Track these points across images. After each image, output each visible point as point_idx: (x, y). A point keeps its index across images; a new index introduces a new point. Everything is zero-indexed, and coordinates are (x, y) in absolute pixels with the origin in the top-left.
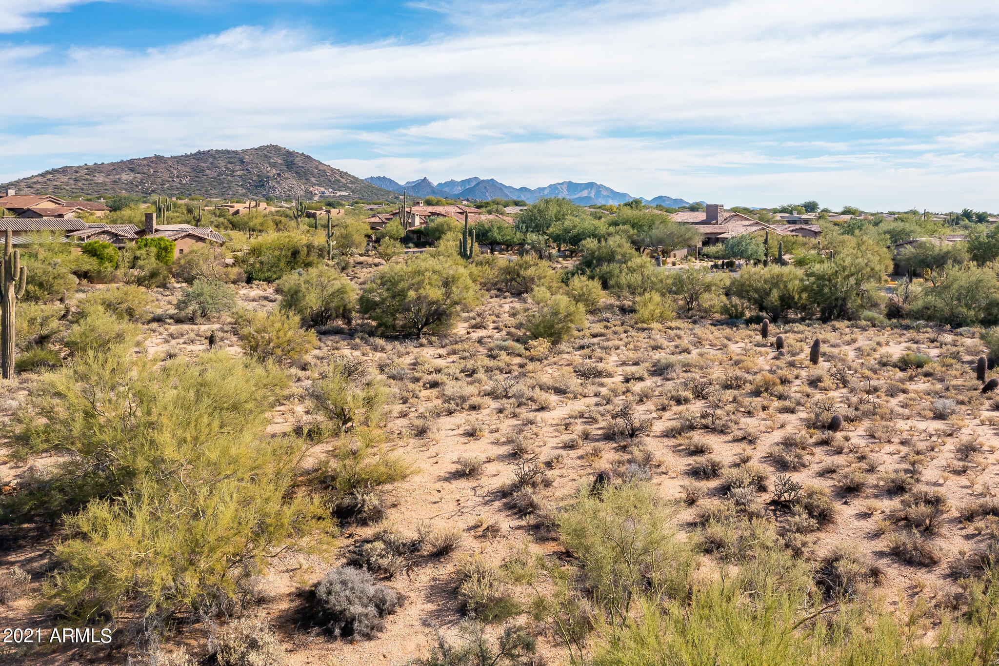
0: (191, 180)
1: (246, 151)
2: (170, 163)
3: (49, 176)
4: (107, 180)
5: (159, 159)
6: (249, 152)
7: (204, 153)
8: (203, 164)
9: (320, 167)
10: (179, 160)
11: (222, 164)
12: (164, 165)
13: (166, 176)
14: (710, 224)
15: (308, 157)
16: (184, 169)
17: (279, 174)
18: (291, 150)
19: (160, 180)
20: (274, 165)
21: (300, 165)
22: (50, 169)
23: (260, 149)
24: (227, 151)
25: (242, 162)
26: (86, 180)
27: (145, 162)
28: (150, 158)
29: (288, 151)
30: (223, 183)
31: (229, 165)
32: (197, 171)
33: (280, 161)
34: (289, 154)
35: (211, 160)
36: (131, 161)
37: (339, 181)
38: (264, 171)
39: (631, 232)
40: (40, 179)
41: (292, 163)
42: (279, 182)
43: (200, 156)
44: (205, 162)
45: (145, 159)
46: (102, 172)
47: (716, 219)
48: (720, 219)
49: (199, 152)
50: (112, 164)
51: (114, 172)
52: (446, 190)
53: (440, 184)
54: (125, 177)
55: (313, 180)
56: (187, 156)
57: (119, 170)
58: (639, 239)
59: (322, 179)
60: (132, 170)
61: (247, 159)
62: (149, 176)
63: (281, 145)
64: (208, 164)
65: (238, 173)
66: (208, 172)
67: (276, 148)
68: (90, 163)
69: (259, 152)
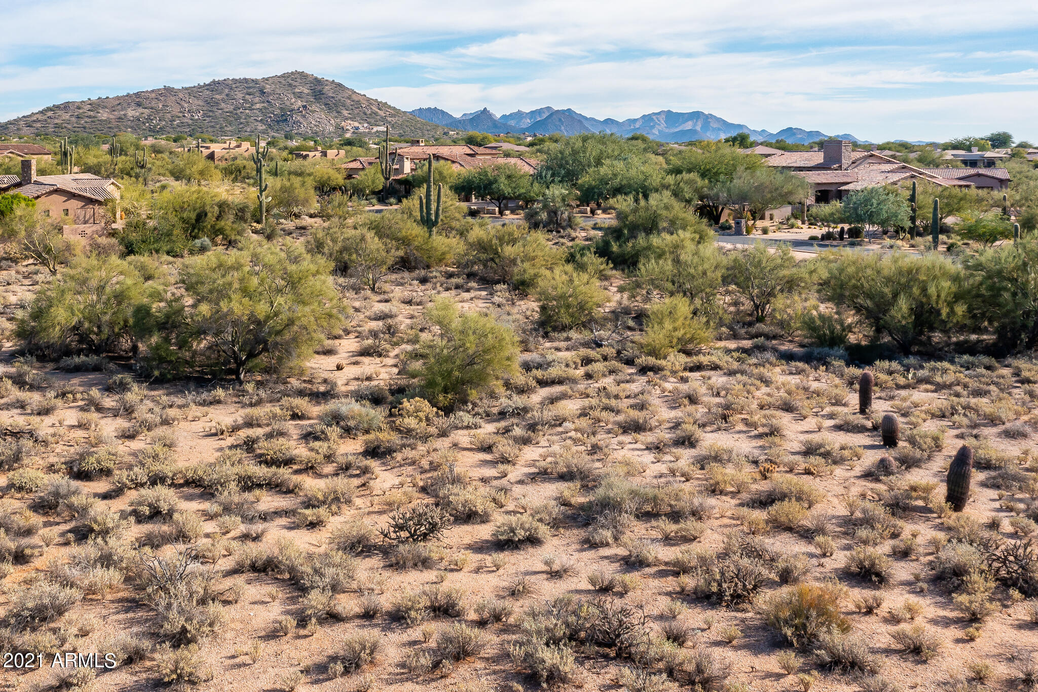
0: (204, 115)
1: (267, 79)
2: (181, 95)
3: (50, 114)
4: (111, 117)
6: (271, 81)
7: (219, 83)
10: (191, 92)
11: (239, 95)
12: (174, 98)
13: (176, 110)
14: (829, 169)
15: (340, 85)
16: (197, 102)
17: (305, 107)
18: (320, 77)
19: (169, 116)
20: (299, 96)
21: (331, 95)
22: (50, 105)
23: (283, 76)
24: (246, 80)
25: (262, 92)
26: (90, 117)
27: (153, 95)
28: (159, 90)
29: (316, 79)
30: (240, 118)
31: (247, 97)
32: (211, 104)
33: (306, 91)
34: (318, 81)
35: (227, 91)
36: (137, 95)
37: (376, 114)
38: (288, 103)
40: (40, 117)
41: (321, 92)
42: (304, 116)
43: (215, 86)
44: (220, 93)
45: (153, 91)
46: (106, 107)
47: (839, 161)
48: (845, 162)
49: (214, 82)
51: (119, 107)
52: (512, 123)
53: (504, 116)
54: (131, 113)
55: (345, 113)
56: (200, 87)
60: (139, 105)
62: (158, 111)
64: (223, 96)
65: (258, 106)
66: (223, 105)
67: (303, 75)
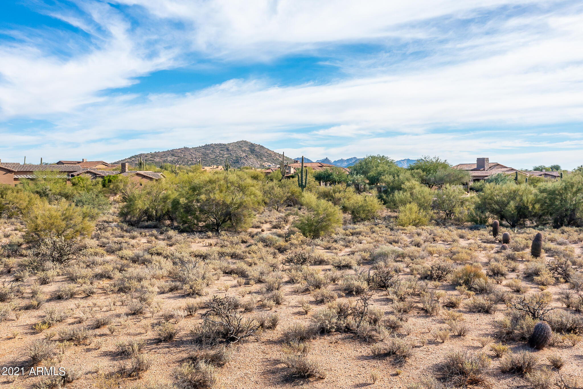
0: (202, 160)
1: (230, 144)
2: (192, 151)
3: (133, 159)
4: (161, 160)
5: (186, 148)
6: (231, 145)
7: (208, 145)
8: (208, 152)
9: (269, 152)
10: (196, 149)
11: (218, 151)
12: (188, 152)
13: (189, 158)
14: (479, 170)
15: (262, 147)
16: (198, 154)
17: (246, 156)
18: (253, 143)
19: (186, 160)
20: (244, 151)
21: (258, 151)
22: (134, 155)
23: (237, 143)
24: (220, 144)
25: (228, 150)
26: (151, 160)
27: (179, 151)
28: (182, 148)
29: (252, 144)
30: (218, 161)
31: (221, 152)
32: (205, 155)
33: (247, 149)
34: (252, 145)
35: (212, 149)
36: (172, 151)
37: (278, 159)
38: (239, 155)
39: (422, 174)
40: (129, 160)
41: (254, 150)
42: (246, 160)
43: (206, 147)
44: (209, 150)
45: (179, 149)
46: (158, 156)
47: (484, 167)
48: (486, 167)
49: (206, 145)
50: (164, 152)
51: (164, 156)
52: (339, 164)
53: (335, 161)
54: (169, 159)
55: (265, 159)
56: (200, 147)
57: (167, 155)
58: (427, 178)
59: (269, 158)
60: (173, 155)
61: (230, 148)
62: (181, 158)
63: (248, 141)
64: (210, 151)
65: (226, 156)
66: (210, 155)
67: (246, 142)
68: (153, 152)
69: (236, 144)
